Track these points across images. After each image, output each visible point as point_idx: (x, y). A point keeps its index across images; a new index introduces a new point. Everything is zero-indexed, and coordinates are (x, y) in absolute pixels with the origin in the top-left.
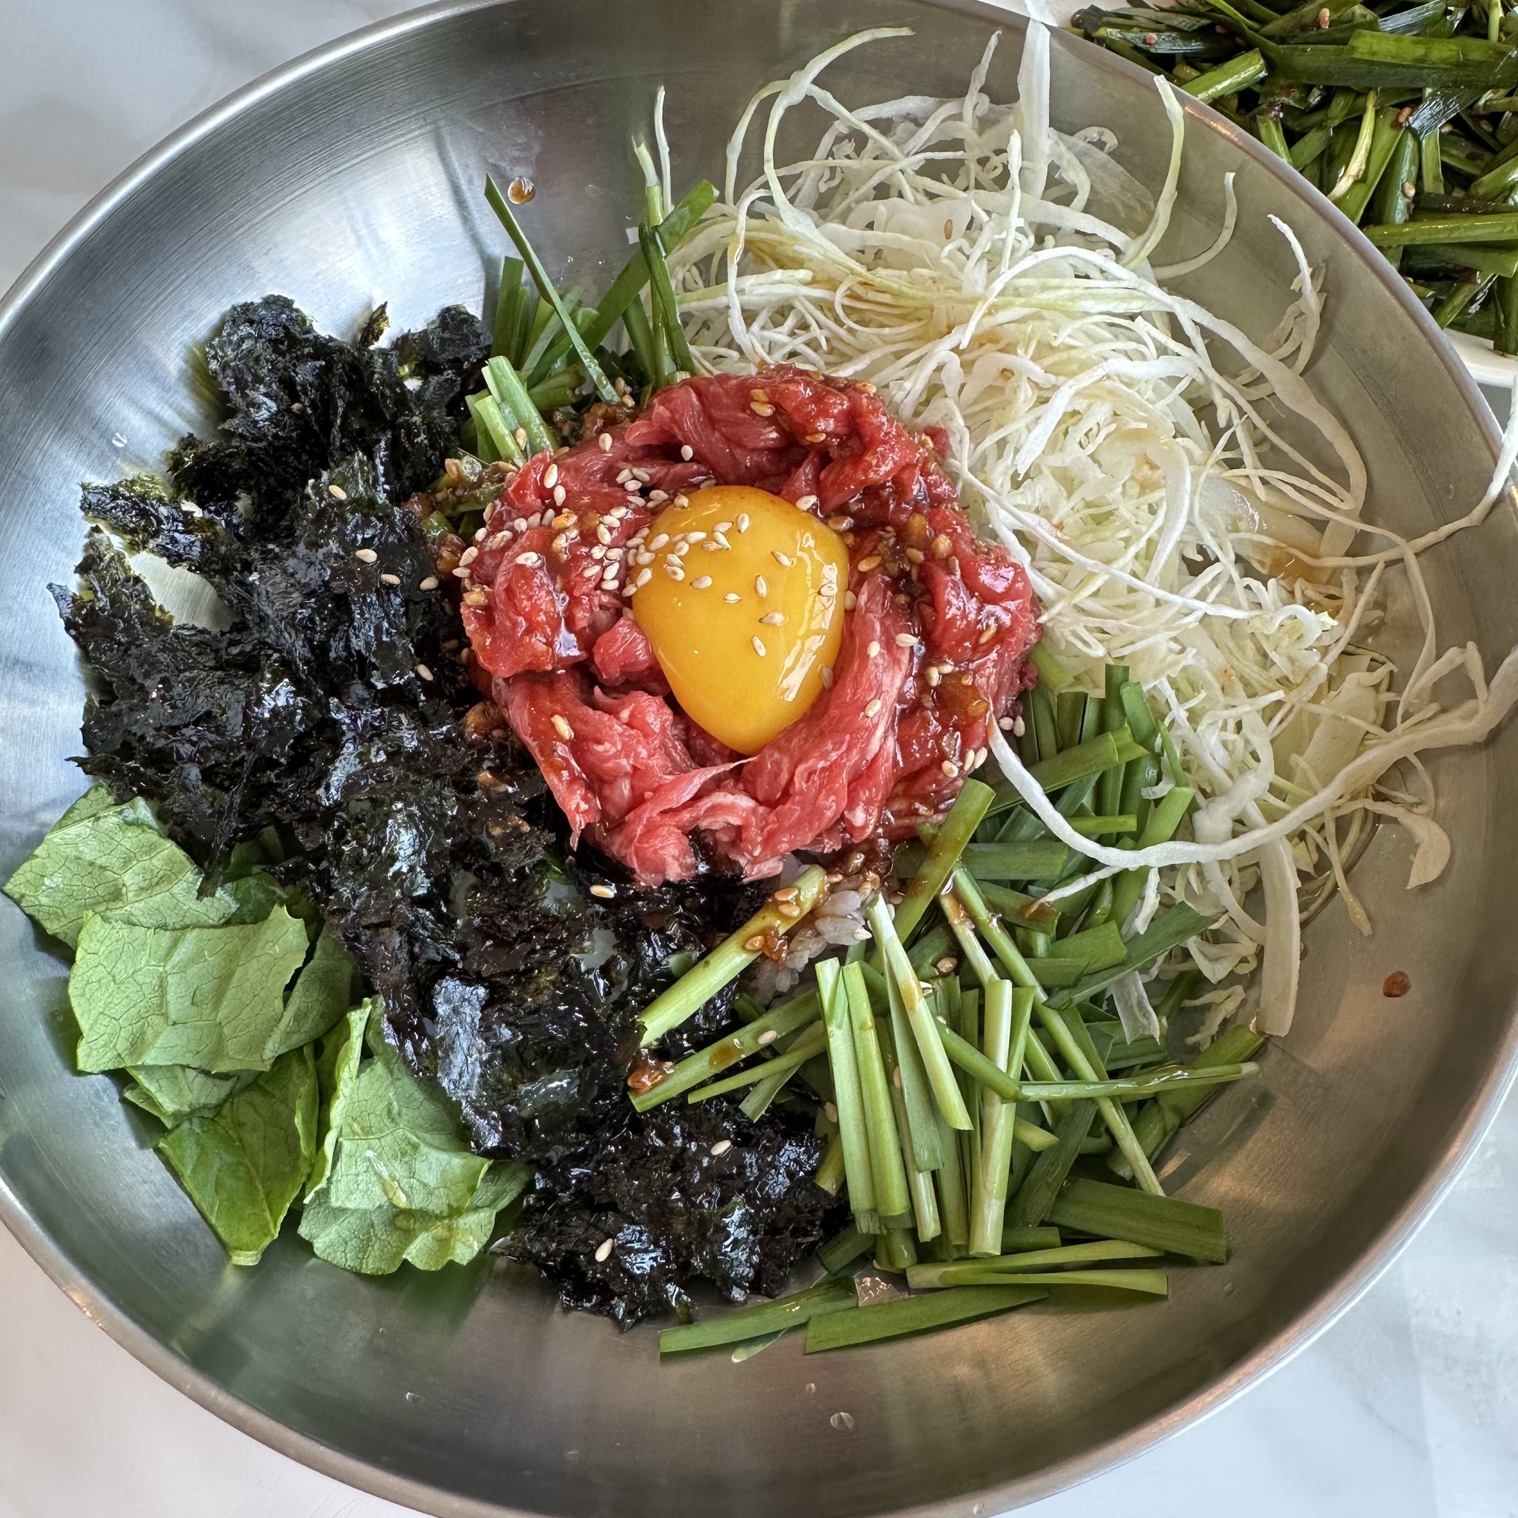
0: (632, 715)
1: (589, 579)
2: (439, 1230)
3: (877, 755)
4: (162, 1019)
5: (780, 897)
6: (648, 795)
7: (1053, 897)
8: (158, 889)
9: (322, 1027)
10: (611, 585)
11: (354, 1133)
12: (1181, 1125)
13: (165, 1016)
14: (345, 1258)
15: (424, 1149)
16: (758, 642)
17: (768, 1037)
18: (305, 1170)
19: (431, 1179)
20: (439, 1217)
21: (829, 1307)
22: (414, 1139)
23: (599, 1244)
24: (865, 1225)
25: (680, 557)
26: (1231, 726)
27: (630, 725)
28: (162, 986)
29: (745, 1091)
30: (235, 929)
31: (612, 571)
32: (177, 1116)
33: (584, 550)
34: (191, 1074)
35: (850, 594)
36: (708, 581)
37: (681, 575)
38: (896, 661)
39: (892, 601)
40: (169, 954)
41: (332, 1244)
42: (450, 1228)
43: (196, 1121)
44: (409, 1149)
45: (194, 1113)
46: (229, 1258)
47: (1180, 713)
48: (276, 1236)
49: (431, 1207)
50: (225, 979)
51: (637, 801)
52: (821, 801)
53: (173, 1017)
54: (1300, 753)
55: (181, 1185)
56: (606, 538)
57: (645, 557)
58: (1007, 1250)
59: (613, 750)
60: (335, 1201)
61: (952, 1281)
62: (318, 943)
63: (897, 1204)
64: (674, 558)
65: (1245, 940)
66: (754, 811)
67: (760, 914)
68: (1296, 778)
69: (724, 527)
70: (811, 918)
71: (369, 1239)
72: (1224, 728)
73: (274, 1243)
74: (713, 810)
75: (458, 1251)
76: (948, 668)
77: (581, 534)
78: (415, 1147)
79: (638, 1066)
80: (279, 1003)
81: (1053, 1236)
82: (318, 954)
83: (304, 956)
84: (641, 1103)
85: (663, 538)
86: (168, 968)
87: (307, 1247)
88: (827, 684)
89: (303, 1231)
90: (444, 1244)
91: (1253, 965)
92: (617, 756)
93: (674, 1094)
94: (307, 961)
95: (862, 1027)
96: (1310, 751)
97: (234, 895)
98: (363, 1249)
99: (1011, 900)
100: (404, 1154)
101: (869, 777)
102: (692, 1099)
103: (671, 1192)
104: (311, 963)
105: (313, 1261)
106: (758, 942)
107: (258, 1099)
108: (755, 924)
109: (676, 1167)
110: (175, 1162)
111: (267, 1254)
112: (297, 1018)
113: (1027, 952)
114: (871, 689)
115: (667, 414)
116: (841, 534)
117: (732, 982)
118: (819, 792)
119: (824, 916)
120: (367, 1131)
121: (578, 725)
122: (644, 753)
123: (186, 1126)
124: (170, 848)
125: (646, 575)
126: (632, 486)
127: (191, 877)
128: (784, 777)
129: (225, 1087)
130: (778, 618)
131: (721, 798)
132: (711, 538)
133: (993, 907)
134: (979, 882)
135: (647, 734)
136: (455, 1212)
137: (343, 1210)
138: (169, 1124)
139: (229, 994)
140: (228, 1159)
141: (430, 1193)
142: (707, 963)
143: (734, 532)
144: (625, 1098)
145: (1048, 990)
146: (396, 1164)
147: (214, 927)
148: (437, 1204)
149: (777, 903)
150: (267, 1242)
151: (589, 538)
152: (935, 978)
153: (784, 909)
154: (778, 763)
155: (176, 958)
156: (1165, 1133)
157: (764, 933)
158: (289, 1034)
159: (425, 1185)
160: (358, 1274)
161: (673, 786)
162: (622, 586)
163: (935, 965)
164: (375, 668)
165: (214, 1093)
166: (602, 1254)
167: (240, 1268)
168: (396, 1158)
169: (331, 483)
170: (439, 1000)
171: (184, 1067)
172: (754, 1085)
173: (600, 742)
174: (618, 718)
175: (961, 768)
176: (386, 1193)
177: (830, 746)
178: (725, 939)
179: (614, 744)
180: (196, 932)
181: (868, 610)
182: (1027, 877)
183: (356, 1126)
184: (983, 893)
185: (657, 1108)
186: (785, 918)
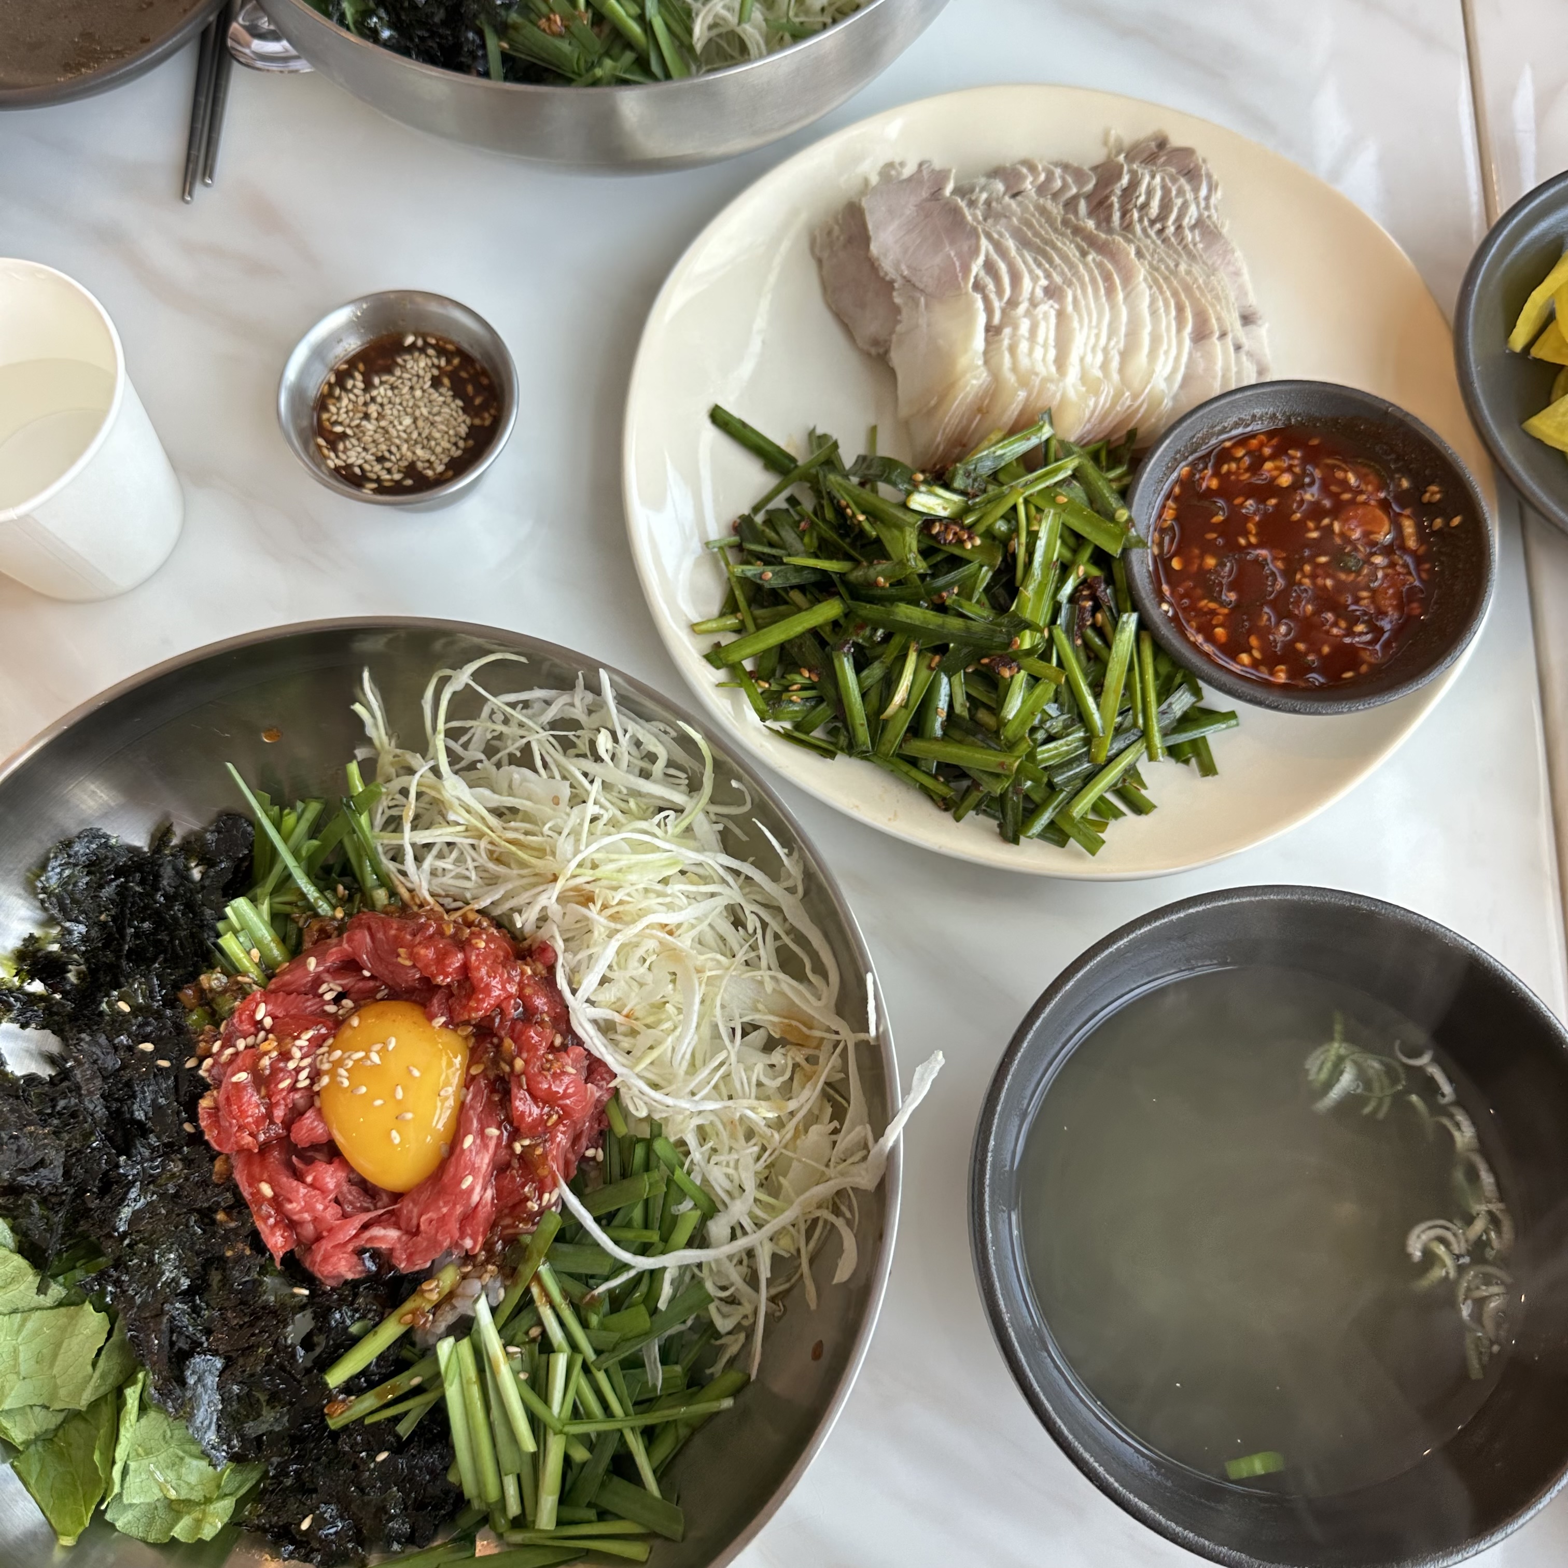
0: (315, 1179)
1: (283, 1090)
2: (197, 1514)
3: (478, 1203)
4: (15, 1377)
5: (425, 1286)
6: (325, 1234)
7: (603, 1288)
8: (11, 1287)
9: (121, 1378)
10: (303, 1083)
11: (138, 1455)
12: (692, 1434)
13: (18, 1373)
14: (137, 1531)
15: (188, 1460)
16: (394, 1134)
17: (416, 1381)
18: (104, 1485)
19: (193, 1479)
20: (198, 1504)
21: (453, 1557)
22: (181, 1454)
23: (304, 1518)
24: (476, 1505)
25: (347, 1070)
26: (732, 1164)
27: (312, 1186)
28: (15, 1351)
29: (397, 1419)
30: (63, 1310)
31: (303, 1075)
32: (27, 1444)
33: (282, 1065)
34: (37, 1409)
35: (464, 1090)
36: (363, 1090)
37: (346, 1083)
38: (485, 1146)
39: (489, 1098)
40: (19, 1331)
41: (129, 1522)
42: (204, 1512)
43: (39, 1443)
44: (177, 1460)
45: (38, 1438)
46: (58, 1539)
47: (697, 1155)
48: (87, 1524)
49: (192, 1498)
50: (58, 1346)
51: (319, 1238)
52: (440, 1237)
53: (23, 1374)
54: (785, 1176)
55: (28, 1490)
56: (297, 1054)
57: (326, 1066)
58: (560, 1523)
59: (298, 1208)
60: (126, 1501)
61: (527, 1542)
62: (116, 1325)
63: (492, 1493)
64: (342, 1072)
65: (746, 1304)
66: (399, 1238)
67: (412, 1298)
68: (781, 1197)
69: (377, 1047)
70: (450, 1297)
71: (154, 1518)
72: (728, 1165)
73: (86, 1530)
74: (371, 1239)
75: (206, 1531)
76: (527, 1142)
77: (280, 1054)
78: (182, 1459)
79: (331, 1399)
80: (90, 1368)
81: (592, 1514)
82: (116, 1332)
83: (106, 1336)
84: (334, 1423)
85: (338, 1054)
86: (20, 1339)
87: (112, 1526)
88: (446, 1155)
89: (108, 1517)
90: (198, 1523)
91: (752, 1320)
92: (301, 1212)
93: (354, 1418)
94: (107, 1340)
95: (468, 1382)
96: (791, 1175)
97: (63, 1285)
98: (151, 1523)
99: (576, 1288)
100: (173, 1465)
101: (473, 1218)
102: (368, 1421)
103: (349, 1488)
104: (111, 1340)
105: (116, 1534)
106: (409, 1317)
107: (82, 1426)
108: (409, 1305)
109: (355, 1467)
110: (24, 1475)
111: (80, 1539)
112: (103, 1377)
113: (585, 1324)
114: (466, 1168)
115: (350, 949)
116: (466, 1038)
117: (395, 1343)
118: (437, 1232)
119: (458, 1296)
120: (148, 1453)
121: (277, 1189)
122: (320, 1207)
123: (32, 1448)
124: (19, 1261)
125: (325, 1080)
126: (328, 997)
127: (31, 1279)
128: (414, 1222)
129: (60, 1417)
130: (409, 1116)
131: (377, 1231)
132: (367, 1057)
133: (566, 1294)
134: (557, 1273)
135: (324, 1191)
136: (208, 1501)
137: (131, 1505)
138: (21, 1448)
139: (60, 1358)
140: (61, 1469)
141: (192, 1489)
142: (376, 1333)
143: (383, 1053)
144: (323, 1420)
145: (598, 1352)
146: (169, 1472)
147: (51, 1308)
148: (196, 1496)
149: (423, 1292)
150: (80, 1530)
151: (285, 1056)
152: (524, 1343)
153: (427, 1295)
154: (411, 1212)
155: (24, 1333)
156: (677, 1442)
157: (413, 1312)
158: (97, 1388)
159: (189, 1484)
160: (144, 1541)
161: (341, 1228)
162: (312, 1084)
163: (527, 1333)
164: (152, 1131)
165: (54, 1421)
166: (305, 1525)
167: (65, 1547)
168: (167, 1468)
169: (120, 1000)
170: (188, 1373)
171: (31, 1407)
172: (406, 1413)
173: (290, 1202)
174: (303, 1182)
175: (540, 1205)
176: (161, 1490)
177: (441, 1204)
178: (390, 1314)
179: (299, 1203)
180: (38, 1313)
181: (472, 1107)
182: (590, 1272)
183: (140, 1450)
184: (559, 1282)
185: (345, 1428)
186: (429, 1301)
